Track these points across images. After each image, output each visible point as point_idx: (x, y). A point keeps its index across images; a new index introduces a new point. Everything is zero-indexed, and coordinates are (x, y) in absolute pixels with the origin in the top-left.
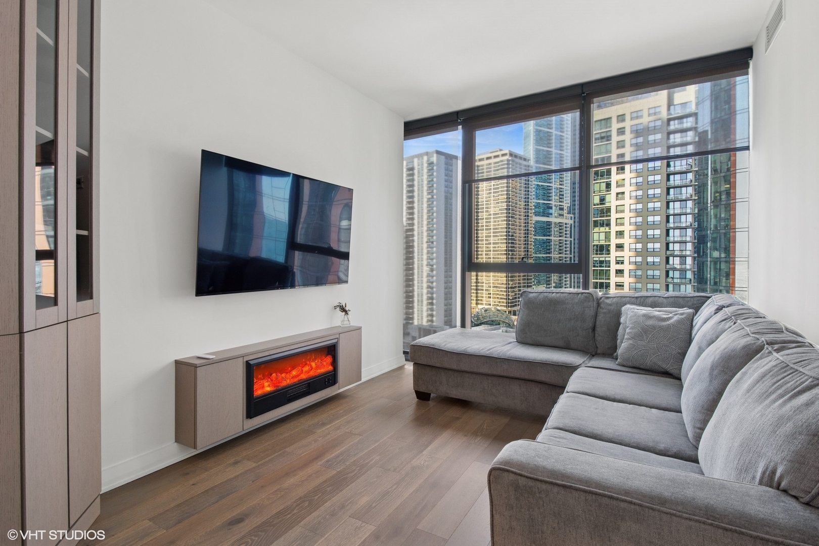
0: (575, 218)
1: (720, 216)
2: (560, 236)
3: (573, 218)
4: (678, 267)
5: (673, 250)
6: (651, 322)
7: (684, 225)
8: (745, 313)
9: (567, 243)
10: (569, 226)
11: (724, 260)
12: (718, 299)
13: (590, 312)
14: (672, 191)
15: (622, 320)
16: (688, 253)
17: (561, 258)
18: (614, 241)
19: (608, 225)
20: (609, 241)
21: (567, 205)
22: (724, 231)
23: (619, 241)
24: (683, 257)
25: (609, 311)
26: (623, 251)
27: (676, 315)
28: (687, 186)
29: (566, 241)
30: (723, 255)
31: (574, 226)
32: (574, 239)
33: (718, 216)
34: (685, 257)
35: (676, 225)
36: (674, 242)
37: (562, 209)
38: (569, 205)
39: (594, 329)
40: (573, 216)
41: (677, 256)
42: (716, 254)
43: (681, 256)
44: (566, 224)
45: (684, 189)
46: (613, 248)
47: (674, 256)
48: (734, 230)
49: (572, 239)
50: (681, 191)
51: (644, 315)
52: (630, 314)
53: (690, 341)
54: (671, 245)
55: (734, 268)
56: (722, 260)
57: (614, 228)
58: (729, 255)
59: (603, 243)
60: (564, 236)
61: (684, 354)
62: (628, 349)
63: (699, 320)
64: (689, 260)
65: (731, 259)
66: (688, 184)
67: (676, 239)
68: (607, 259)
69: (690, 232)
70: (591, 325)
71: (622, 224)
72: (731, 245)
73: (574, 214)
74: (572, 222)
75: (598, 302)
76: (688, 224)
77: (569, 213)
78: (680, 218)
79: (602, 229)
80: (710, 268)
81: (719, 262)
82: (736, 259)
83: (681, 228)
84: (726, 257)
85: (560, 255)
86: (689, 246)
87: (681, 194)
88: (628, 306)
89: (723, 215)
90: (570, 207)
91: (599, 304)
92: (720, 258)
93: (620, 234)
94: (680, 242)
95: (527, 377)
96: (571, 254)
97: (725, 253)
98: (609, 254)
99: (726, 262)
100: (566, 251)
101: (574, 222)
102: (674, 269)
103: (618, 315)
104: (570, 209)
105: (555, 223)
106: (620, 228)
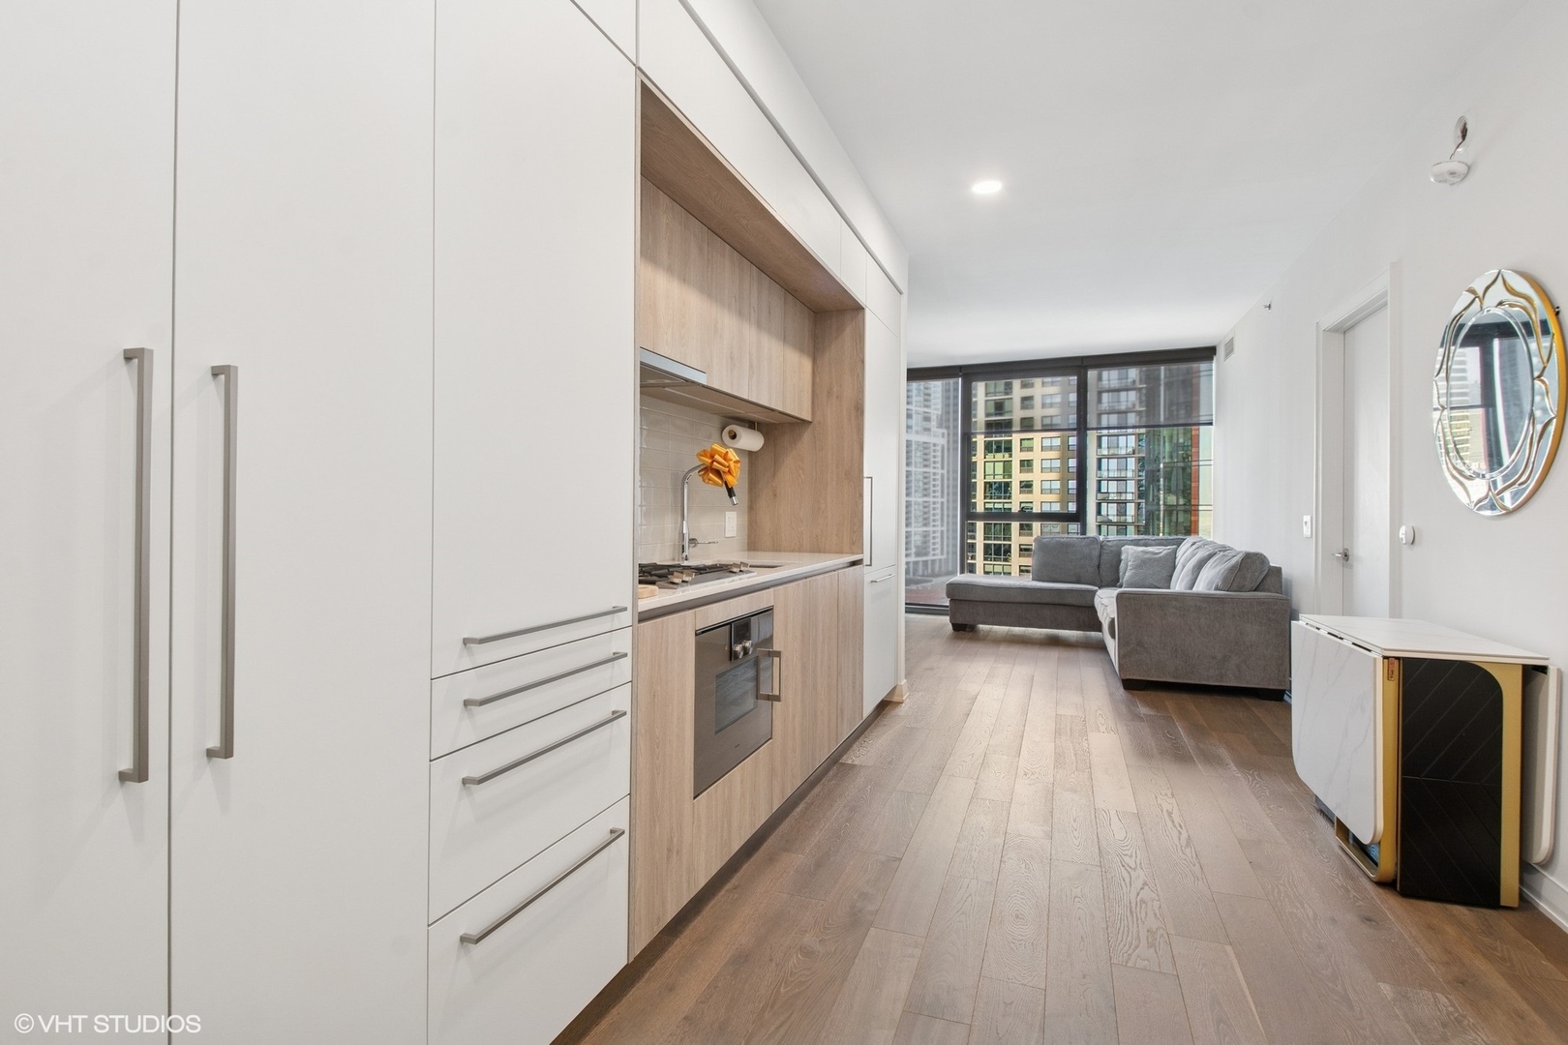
0: (949, 435)
1: (1178, 440)
2: (925, 466)
3: (946, 436)
4: (1114, 519)
5: (1108, 493)
6: (1147, 556)
7: (1123, 452)
8: (1206, 543)
9: (937, 477)
10: (939, 448)
11: (1182, 508)
12: (1190, 539)
13: (1096, 553)
14: (1105, 396)
15: (1123, 557)
16: (1129, 497)
17: (926, 504)
18: (1017, 477)
19: (1009, 449)
20: (1010, 476)
21: (936, 412)
22: (1182, 464)
23: (1026, 477)
24: (1122, 504)
25: (1112, 551)
26: (1031, 492)
27: (1163, 551)
28: (1127, 390)
29: (934, 474)
30: (1181, 502)
31: (948, 449)
32: (948, 472)
33: (1175, 441)
34: (1125, 502)
35: (1111, 452)
36: (1109, 480)
37: (927, 419)
38: (940, 413)
39: (1099, 567)
40: (945, 431)
41: (1113, 502)
42: (1172, 499)
43: (1119, 502)
44: (935, 445)
45: (1123, 394)
46: (1015, 488)
47: (1109, 502)
48: (1196, 463)
49: (945, 472)
50: (1119, 397)
51: (1142, 551)
52: (1130, 552)
53: (1174, 568)
54: (1104, 484)
55: (1197, 522)
56: (1179, 508)
57: (1017, 456)
58: (1190, 501)
59: (999, 479)
60: (932, 465)
61: (1171, 576)
62: (1131, 577)
63: (1179, 553)
64: (1131, 509)
65: (1193, 508)
66: (1130, 385)
67: (1111, 475)
68: (1006, 506)
69: (1132, 463)
70: (1097, 563)
71: (1030, 449)
72: (1193, 485)
73: (948, 428)
74: (943, 441)
75: (1102, 546)
76: (1130, 450)
77: (940, 426)
78: (1118, 440)
79: (999, 456)
80: (1164, 522)
81: (1175, 512)
82: (1200, 508)
83: (1118, 457)
84: (1184, 505)
85: (925, 499)
86: (1131, 486)
87: (1119, 402)
88: (1126, 547)
89: (1181, 441)
90: (941, 416)
91: (1102, 547)
92: (1177, 505)
93: (1026, 465)
94: (1118, 480)
95: (1056, 602)
96: (942, 497)
97: (1184, 497)
98: (1010, 498)
99: (1185, 511)
100: (934, 492)
101: (948, 442)
102: (1109, 523)
103: (1119, 554)
104: (941, 419)
105: (918, 443)
106: (1026, 456)
